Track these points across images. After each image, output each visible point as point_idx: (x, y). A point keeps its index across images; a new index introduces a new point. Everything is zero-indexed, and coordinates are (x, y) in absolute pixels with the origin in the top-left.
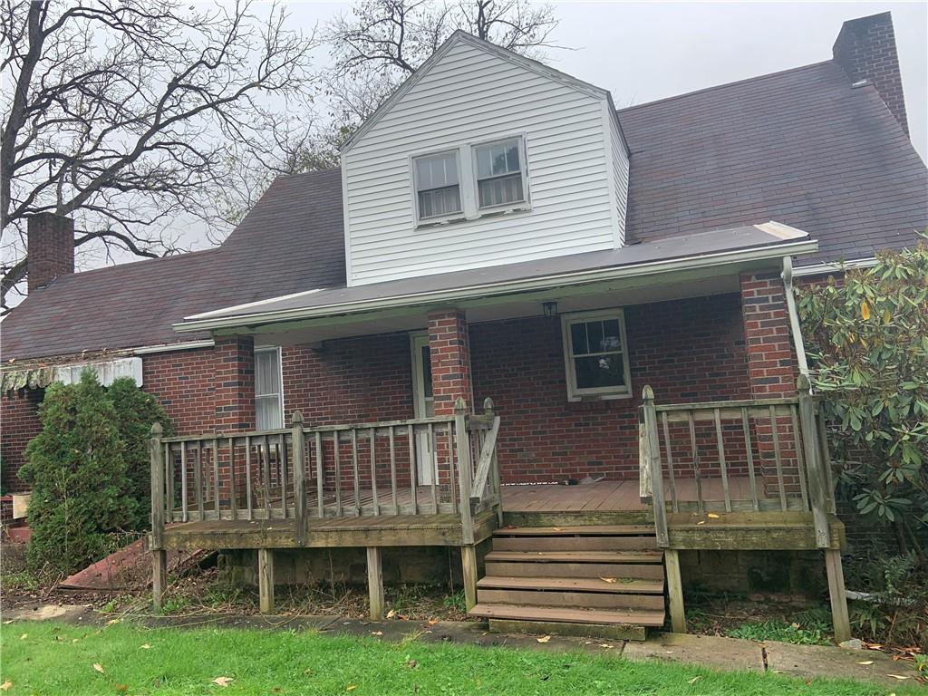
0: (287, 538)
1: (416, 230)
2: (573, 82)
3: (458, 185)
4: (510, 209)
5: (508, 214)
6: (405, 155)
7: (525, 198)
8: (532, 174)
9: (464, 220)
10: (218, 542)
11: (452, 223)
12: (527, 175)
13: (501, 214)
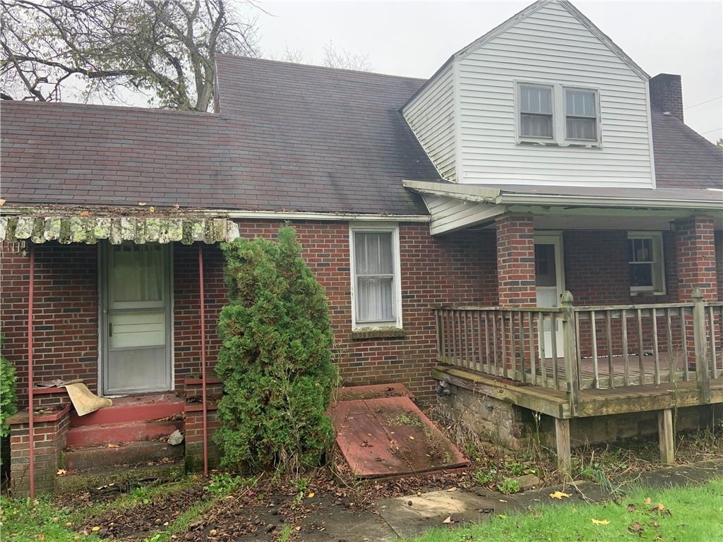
0: (693, 397)
1: (518, 145)
2: (629, 62)
3: (551, 116)
4: (589, 145)
5: (588, 148)
6: (511, 79)
7: (599, 139)
8: (603, 122)
9: (556, 145)
10: (634, 405)
11: (548, 145)
12: (600, 121)
13: (583, 147)
